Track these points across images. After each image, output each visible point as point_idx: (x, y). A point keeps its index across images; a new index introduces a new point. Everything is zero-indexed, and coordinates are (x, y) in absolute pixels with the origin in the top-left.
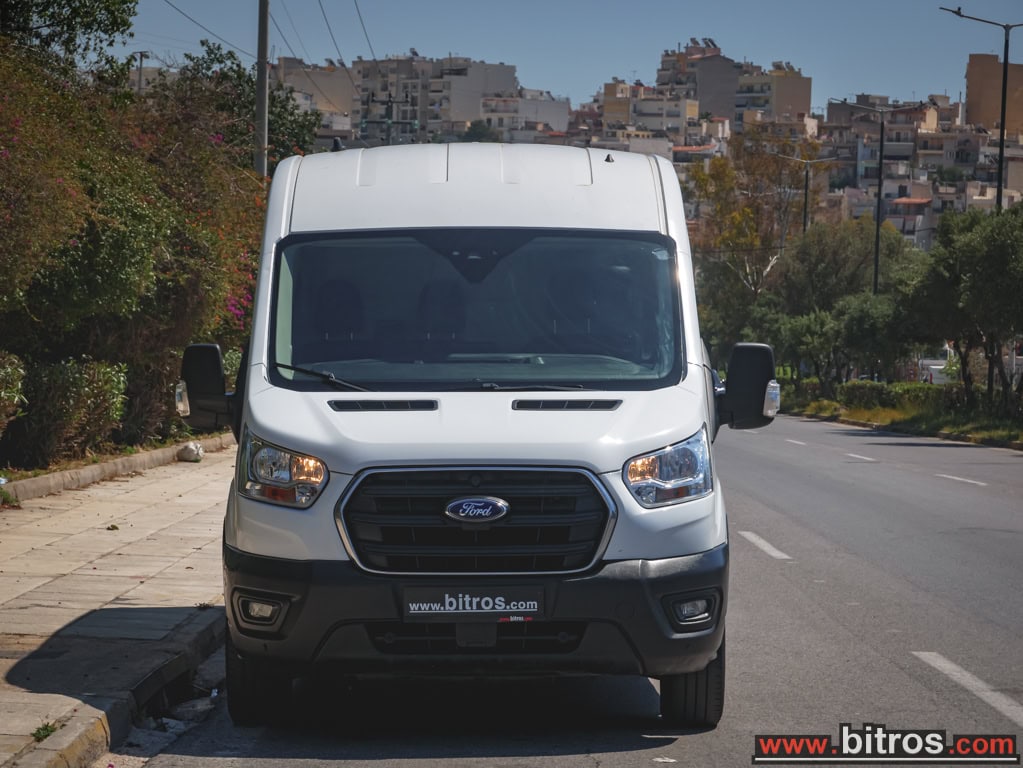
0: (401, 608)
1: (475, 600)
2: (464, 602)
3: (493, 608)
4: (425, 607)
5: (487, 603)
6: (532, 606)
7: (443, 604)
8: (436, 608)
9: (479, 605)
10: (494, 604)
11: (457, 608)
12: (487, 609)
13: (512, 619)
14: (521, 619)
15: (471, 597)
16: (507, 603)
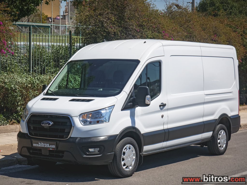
0: (32, 145)
1: (44, 144)
2: (42, 144)
3: (47, 146)
4: (36, 145)
5: (46, 145)
6: (54, 146)
7: (39, 145)
8: (37, 145)
9: (45, 146)
10: (47, 145)
11: (41, 146)
12: (46, 146)
13: (50, 149)
14: (52, 149)
15: (43, 143)
16: (49, 145)
